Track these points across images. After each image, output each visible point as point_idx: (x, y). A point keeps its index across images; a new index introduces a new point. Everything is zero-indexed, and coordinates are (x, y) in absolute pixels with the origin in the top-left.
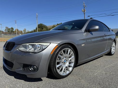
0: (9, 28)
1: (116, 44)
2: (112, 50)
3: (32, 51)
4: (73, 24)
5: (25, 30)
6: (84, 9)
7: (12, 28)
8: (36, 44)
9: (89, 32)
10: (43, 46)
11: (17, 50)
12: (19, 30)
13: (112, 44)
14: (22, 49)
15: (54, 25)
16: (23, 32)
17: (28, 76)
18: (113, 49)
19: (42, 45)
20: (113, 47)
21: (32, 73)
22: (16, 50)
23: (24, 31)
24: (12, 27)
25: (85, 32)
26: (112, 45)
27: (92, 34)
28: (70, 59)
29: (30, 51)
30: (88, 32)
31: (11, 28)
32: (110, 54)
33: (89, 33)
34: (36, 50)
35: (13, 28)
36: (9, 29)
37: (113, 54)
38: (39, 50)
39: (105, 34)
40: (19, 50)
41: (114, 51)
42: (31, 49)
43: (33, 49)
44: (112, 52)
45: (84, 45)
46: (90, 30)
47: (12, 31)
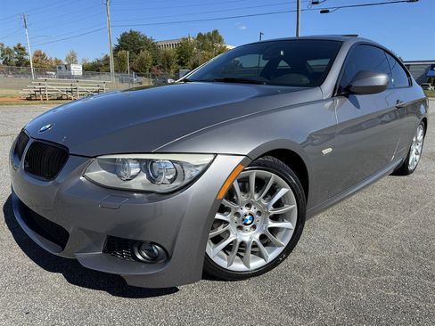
0: (5, 47)
2: (413, 156)
3: (140, 188)
4: (282, 53)
7: (20, 49)
9: (348, 97)
10: (185, 169)
11: (81, 178)
12: (48, 57)
13: (415, 134)
14: (97, 174)
15: (184, 39)
18: (414, 151)
19: (181, 164)
20: (417, 142)
24: (19, 45)
26: (414, 139)
27: (358, 106)
30: (343, 95)
31: (15, 49)
32: (403, 170)
33: (348, 100)
35: (23, 49)
36: (9, 51)
37: (412, 172)
38: (172, 181)
39: (398, 101)
40: (88, 179)
41: (418, 157)
42: (136, 176)
43: (144, 177)
44: (410, 162)
45: (330, 150)
46: (351, 90)
47: (21, 59)
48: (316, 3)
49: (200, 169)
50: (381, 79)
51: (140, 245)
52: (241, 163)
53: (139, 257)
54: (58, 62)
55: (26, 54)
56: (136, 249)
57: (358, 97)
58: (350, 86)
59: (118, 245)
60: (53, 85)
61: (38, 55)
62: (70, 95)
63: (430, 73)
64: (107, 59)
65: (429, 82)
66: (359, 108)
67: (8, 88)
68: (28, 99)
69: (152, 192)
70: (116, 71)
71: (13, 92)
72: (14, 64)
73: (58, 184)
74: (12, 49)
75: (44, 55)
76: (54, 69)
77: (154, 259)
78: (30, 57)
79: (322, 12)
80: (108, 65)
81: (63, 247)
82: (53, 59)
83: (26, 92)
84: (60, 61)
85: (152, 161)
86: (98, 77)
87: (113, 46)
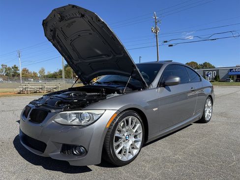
0: (8, 67)
1: (214, 104)
2: (207, 113)
3: (76, 124)
5: (42, 71)
6: (156, 27)
7: (16, 68)
8: (84, 112)
9: (164, 87)
10: (94, 116)
11: (53, 121)
12: (30, 71)
13: (206, 103)
14: (59, 120)
16: (39, 75)
17: (71, 164)
18: (208, 111)
19: (92, 114)
20: (208, 107)
21: (76, 158)
22: (51, 122)
23: (40, 72)
24: (15, 66)
25: (157, 87)
26: (206, 106)
28: (134, 131)
29: (74, 124)
30: (162, 86)
31: (13, 68)
33: (165, 89)
34: (83, 122)
35: (17, 68)
36: (9, 69)
37: (208, 121)
38: (88, 121)
39: (192, 88)
40: (56, 122)
41: (210, 114)
42: (74, 120)
43: (78, 120)
44: (206, 116)
45: (157, 109)
46: (166, 84)
47: (15, 73)
48: (166, 42)
49: (99, 116)
50: (177, 79)
51: (75, 147)
52: (116, 113)
53: (75, 153)
54: (35, 74)
55: (18, 70)
56: (74, 149)
57: (170, 87)
58: (165, 83)
59: (67, 148)
60: (32, 85)
61: (25, 71)
62: (41, 90)
63: (230, 73)
64: (61, 71)
65: (230, 78)
66: (170, 91)
67: (8, 88)
68: (19, 93)
69: (80, 125)
70: (66, 78)
71: (11, 90)
72: (11, 75)
73: (42, 126)
74: (11, 68)
75: (28, 71)
76: (32, 77)
77: (81, 154)
78: (20, 72)
79: (169, 46)
80: (61, 74)
81: (43, 152)
82: (32, 72)
83: (18, 90)
84: (36, 73)
85: (81, 113)
86: (56, 80)
87: (64, 65)
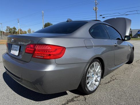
6: (96, 7)
23: (28, 31)
24: (14, 27)
47: (14, 31)
48: (101, 15)
55: (16, 30)
63: (138, 33)
65: (138, 36)
72: (12, 33)
74: (12, 28)
75: (21, 30)
79: (103, 18)
82: (24, 31)
